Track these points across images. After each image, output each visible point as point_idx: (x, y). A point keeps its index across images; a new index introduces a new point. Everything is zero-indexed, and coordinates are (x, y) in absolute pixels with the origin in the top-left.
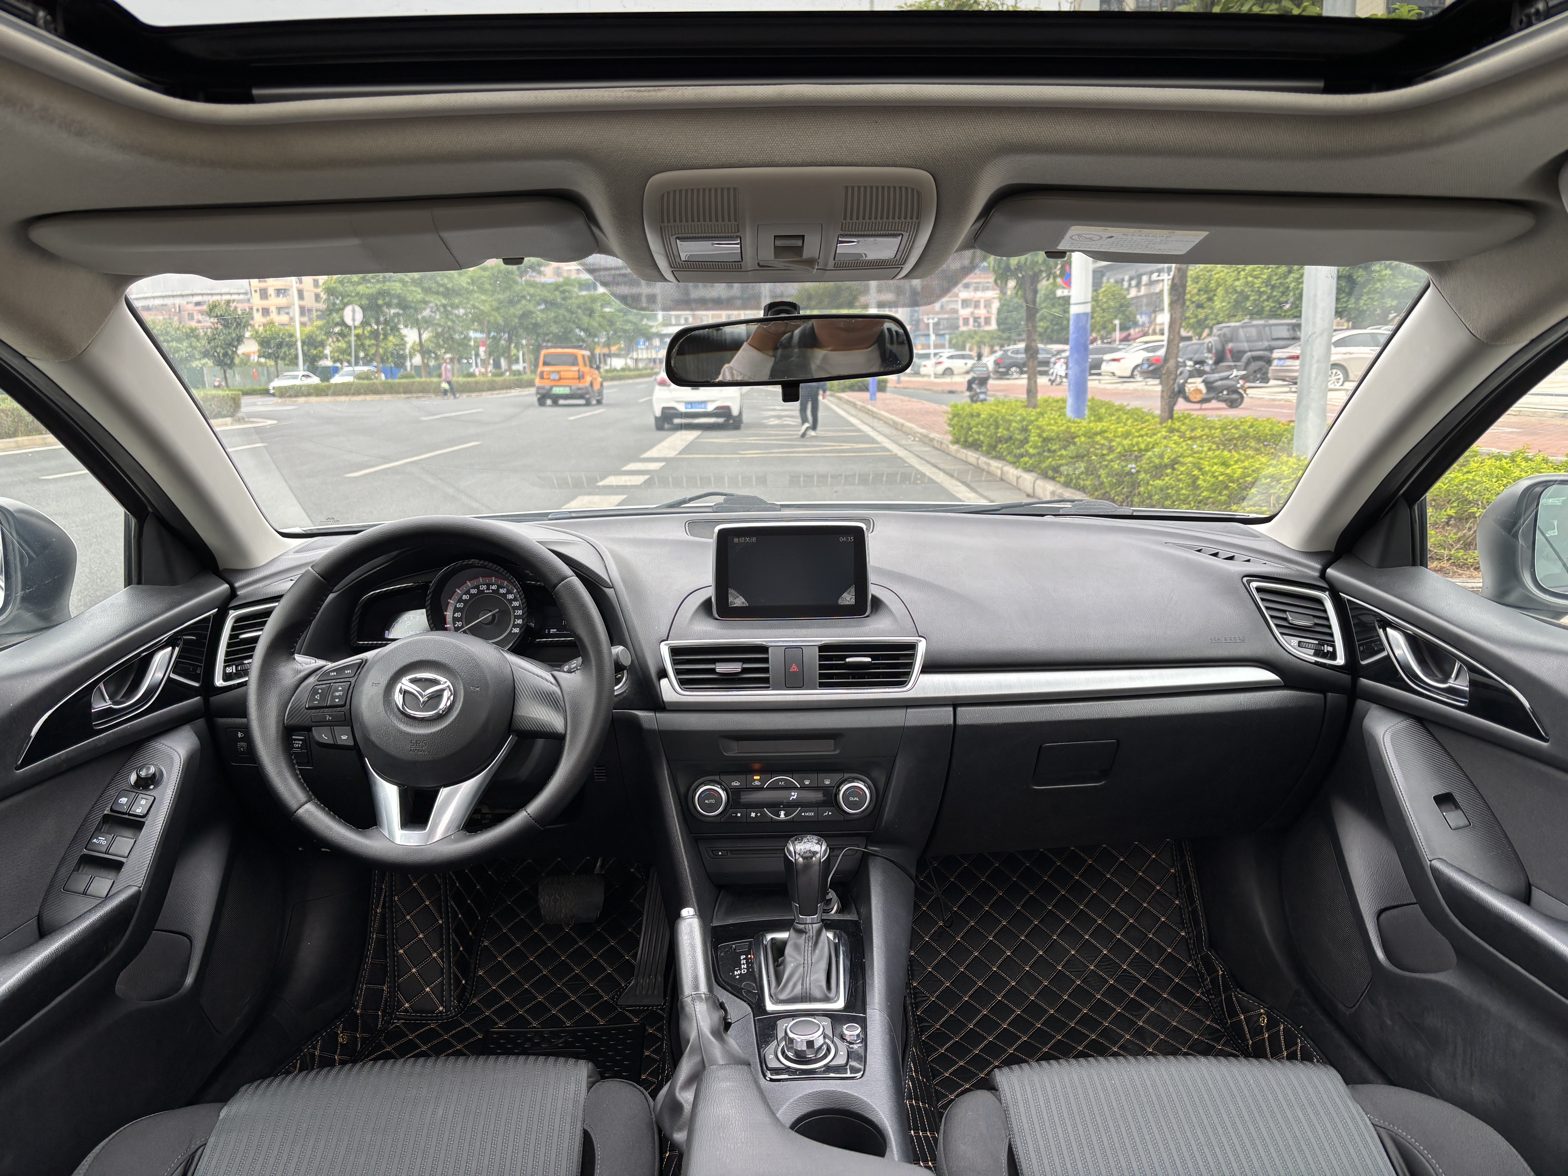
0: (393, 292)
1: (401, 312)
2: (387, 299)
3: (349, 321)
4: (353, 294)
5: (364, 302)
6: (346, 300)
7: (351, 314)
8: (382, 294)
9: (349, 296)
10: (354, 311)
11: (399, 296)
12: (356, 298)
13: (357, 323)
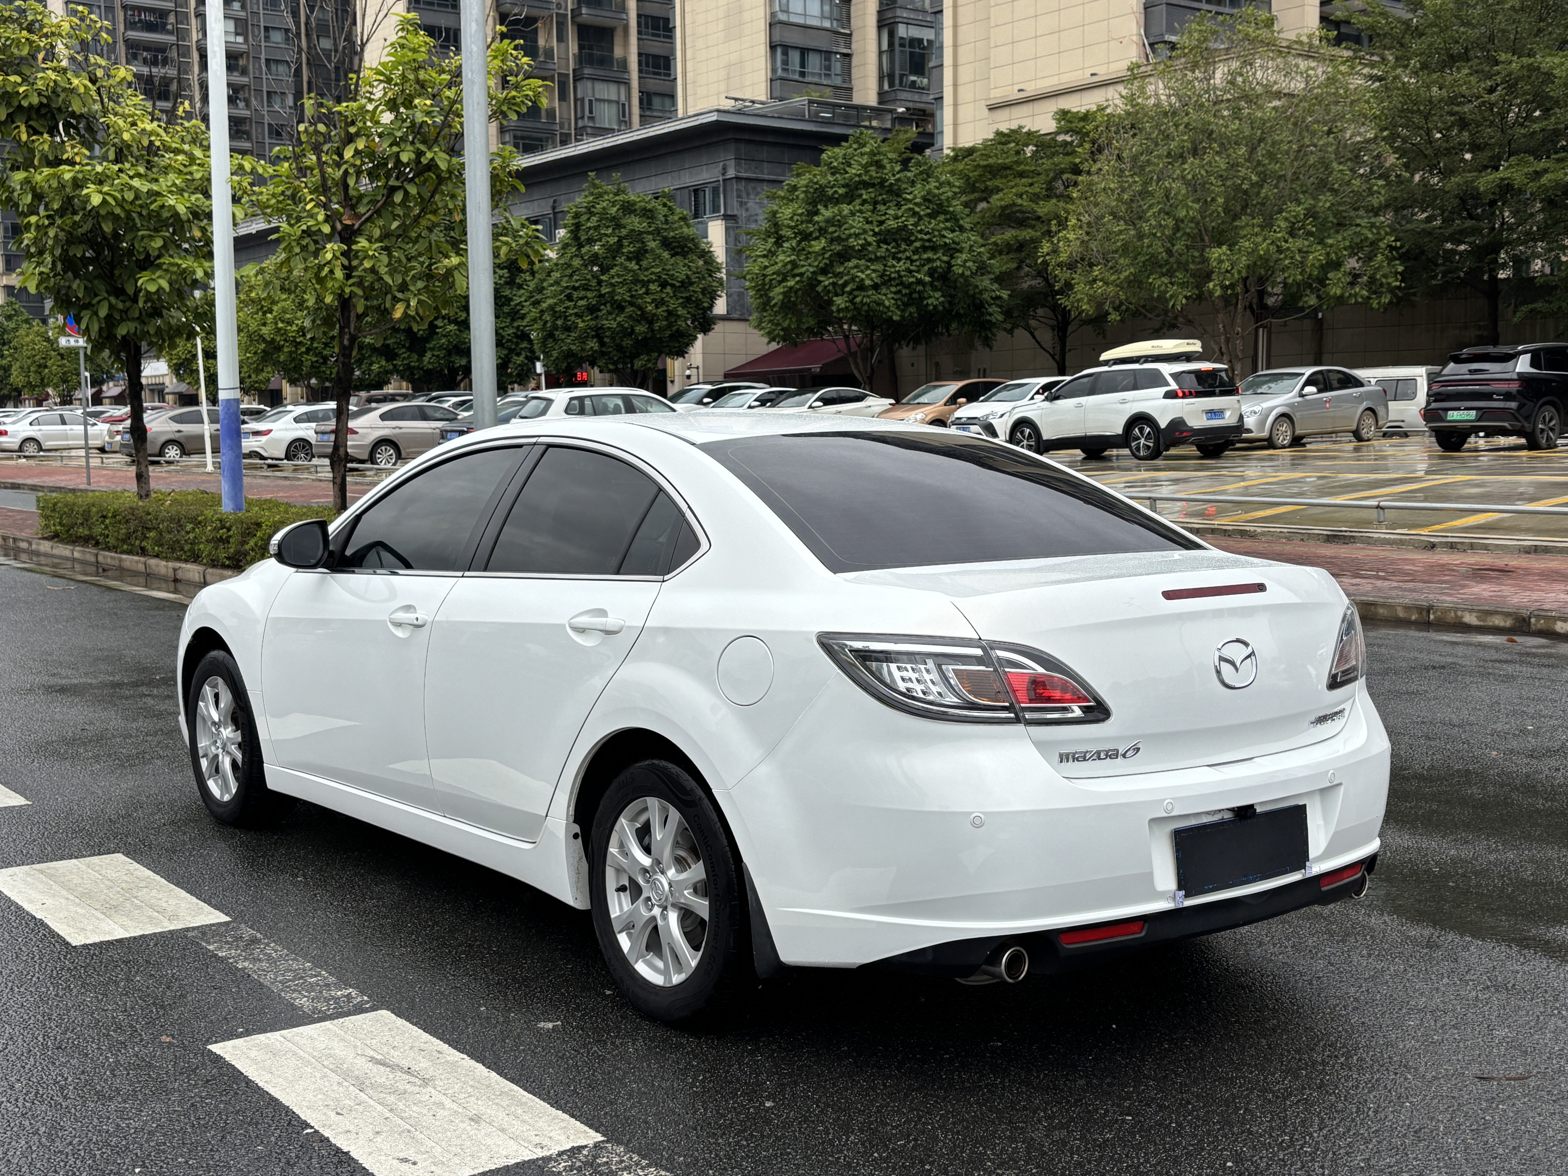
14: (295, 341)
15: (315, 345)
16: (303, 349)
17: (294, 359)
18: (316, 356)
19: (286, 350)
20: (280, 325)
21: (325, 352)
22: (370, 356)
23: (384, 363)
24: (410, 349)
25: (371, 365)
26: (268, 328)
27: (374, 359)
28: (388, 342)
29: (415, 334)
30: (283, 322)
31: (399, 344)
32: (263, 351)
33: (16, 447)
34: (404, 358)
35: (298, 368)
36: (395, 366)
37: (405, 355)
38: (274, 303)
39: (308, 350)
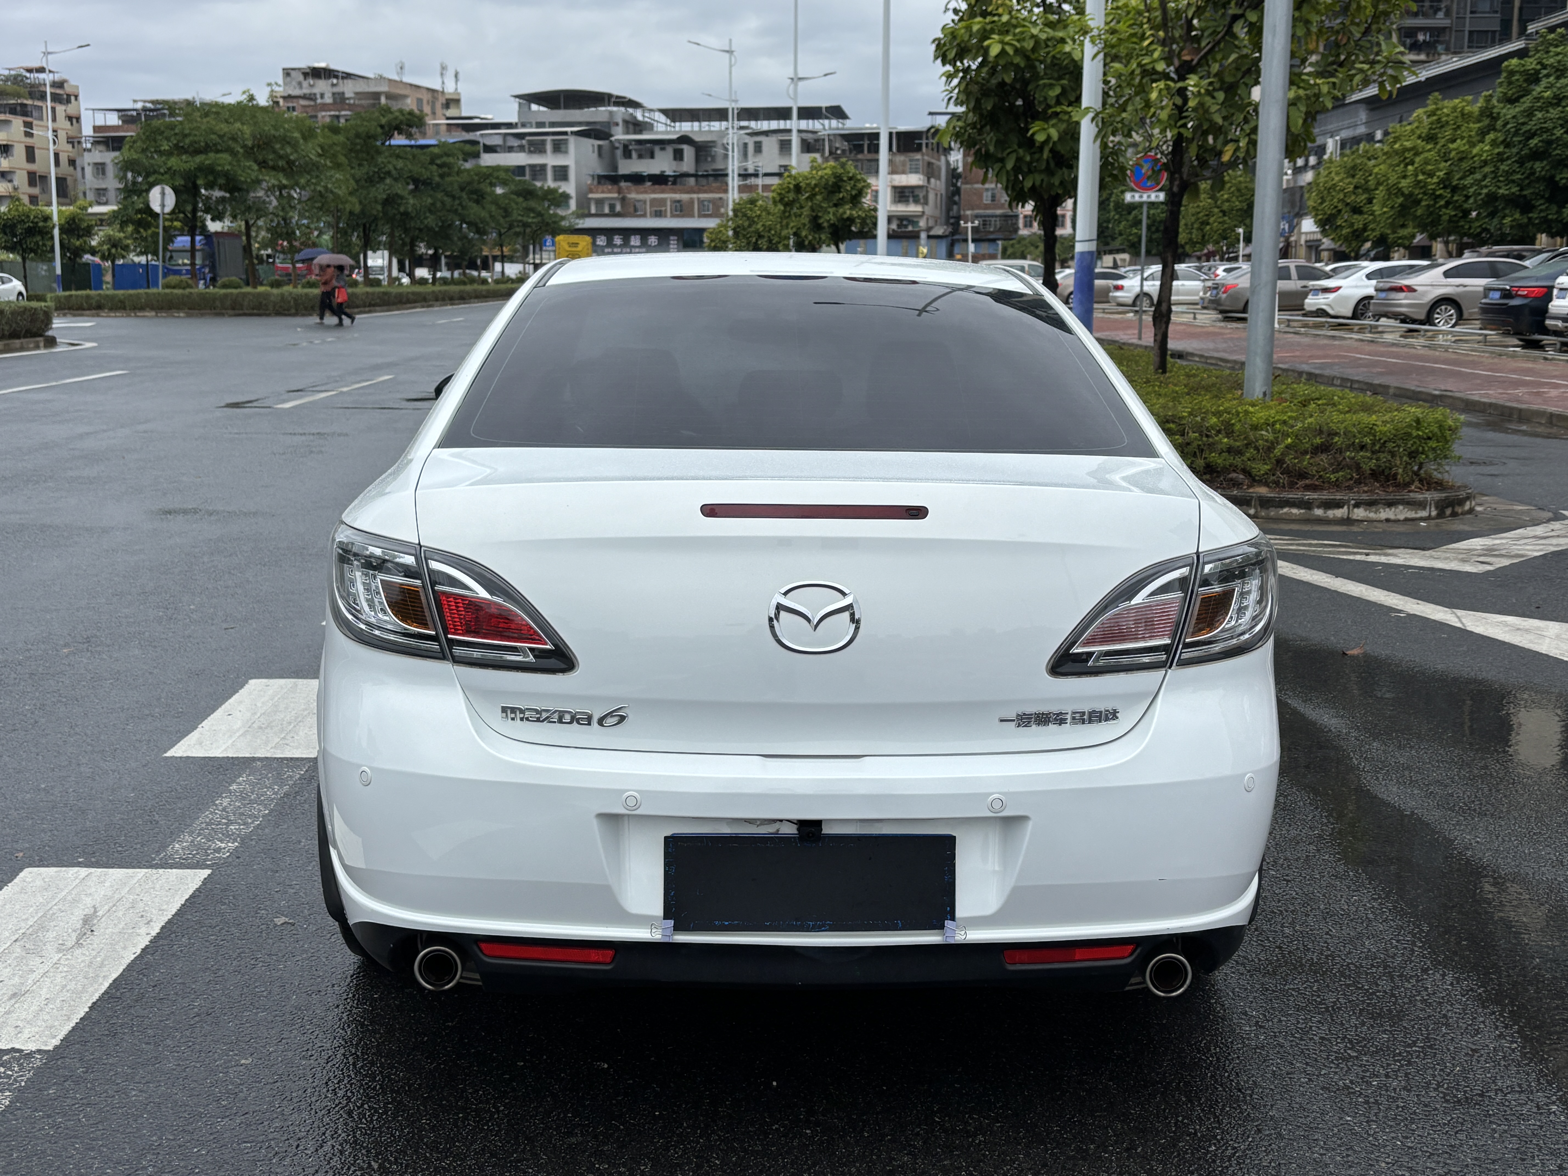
0: (220, 168)
1: (228, 195)
2: (211, 178)
3: (156, 207)
4: (162, 170)
5: (179, 182)
6: (151, 179)
7: (159, 196)
8: (200, 169)
9: (155, 172)
10: (163, 194)
11: (226, 174)
12: (167, 176)
13: (168, 210)
14: (1433, 194)
15: (1455, 198)
16: (1442, 203)
17: (1431, 213)
18: (1455, 208)
19: (1424, 203)
20: (1421, 177)
21: (1466, 206)
22: (1504, 209)
23: (1517, 216)
24: (1550, 200)
25: (1504, 218)
26: (1408, 181)
27: (1507, 211)
28: (1525, 193)
29: (1557, 183)
30: (1424, 173)
31: (1537, 194)
32: (1401, 205)
33: (1130, 301)
34: (1541, 211)
35: (1436, 222)
36: (1530, 219)
37: (1543, 207)
38: (1417, 154)
39: (1448, 203)
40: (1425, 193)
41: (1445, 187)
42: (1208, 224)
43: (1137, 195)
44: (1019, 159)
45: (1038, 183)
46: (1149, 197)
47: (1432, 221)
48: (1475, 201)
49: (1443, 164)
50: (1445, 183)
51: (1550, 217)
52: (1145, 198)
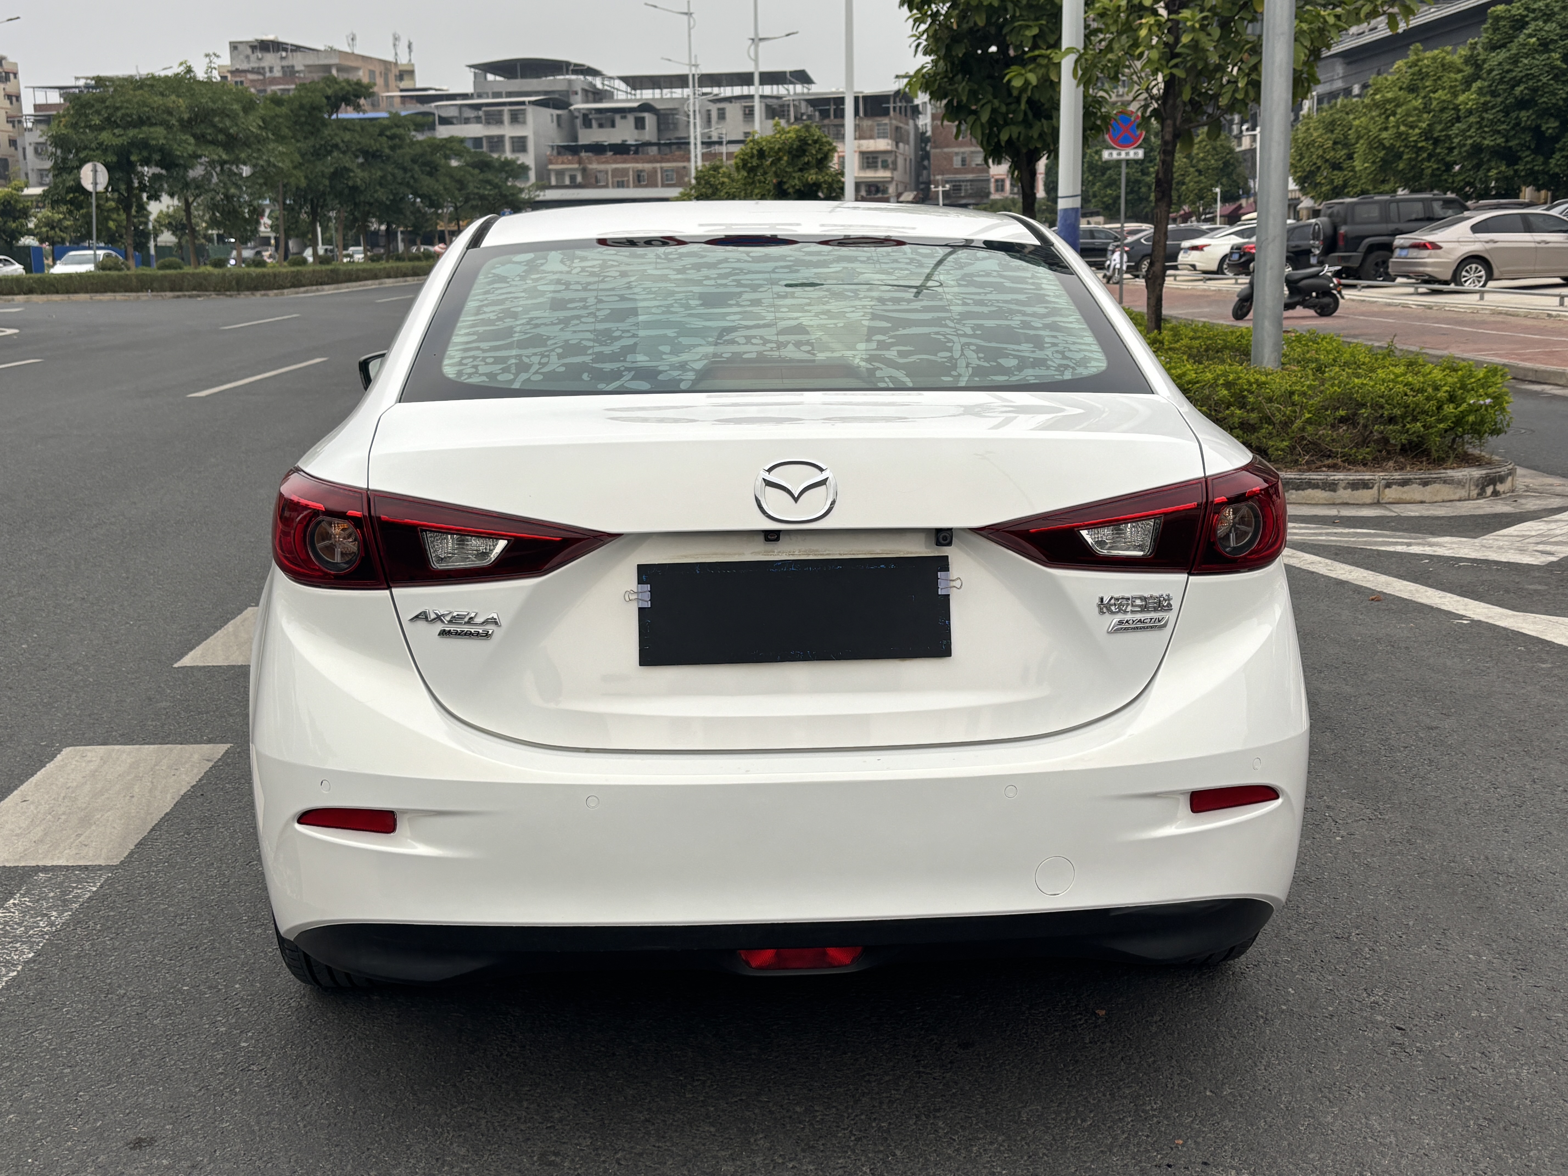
0: (154, 142)
1: (164, 172)
2: (145, 154)
3: (88, 185)
4: (93, 145)
5: (112, 158)
6: (82, 155)
7: (91, 174)
8: (134, 144)
9: (86, 148)
10: (95, 171)
11: (161, 150)
12: (99, 152)
13: (100, 188)
14: (1415, 146)
15: (1438, 151)
16: (1425, 155)
17: (1413, 167)
18: (1438, 162)
19: (1405, 157)
20: (1402, 128)
21: (1448, 159)
22: (1489, 160)
23: (1503, 168)
24: (1536, 151)
25: (1489, 170)
26: (1389, 133)
27: (1493, 164)
28: (1510, 144)
29: (1543, 133)
30: (1406, 125)
31: (1522, 145)
32: (1382, 159)
34: (1527, 163)
35: (1419, 176)
36: (1516, 171)
37: (1529, 159)
38: (1398, 106)
39: (1430, 156)
40: (1406, 146)
41: (1427, 139)
42: (1184, 184)
43: (1115, 153)
44: (994, 111)
45: (1015, 136)
46: (1127, 154)
47: (1414, 177)
48: (1460, 153)
49: (1425, 116)
50: (1427, 135)
51: (1536, 168)
52: (1123, 156)
